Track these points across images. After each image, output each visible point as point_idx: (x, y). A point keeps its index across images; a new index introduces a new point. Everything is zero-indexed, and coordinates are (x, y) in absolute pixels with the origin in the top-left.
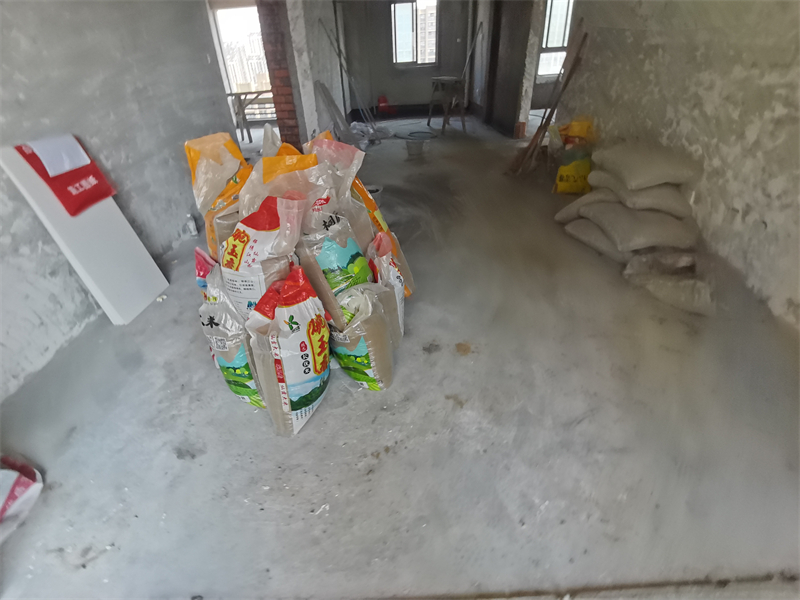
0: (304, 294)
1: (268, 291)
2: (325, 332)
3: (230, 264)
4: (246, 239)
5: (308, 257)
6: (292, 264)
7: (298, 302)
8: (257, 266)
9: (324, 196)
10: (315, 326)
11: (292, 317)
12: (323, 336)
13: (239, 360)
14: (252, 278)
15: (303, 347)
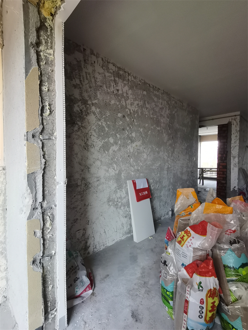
0: (210, 273)
1: (193, 263)
2: (217, 300)
3: (180, 242)
4: (189, 235)
5: (217, 254)
6: (208, 255)
7: (206, 276)
8: (191, 249)
9: (233, 229)
10: (212, 293)
11: (200, 283)
12: (215, 302)
13: (170, 288)
14: (187, 253)
15: (202, 302)
